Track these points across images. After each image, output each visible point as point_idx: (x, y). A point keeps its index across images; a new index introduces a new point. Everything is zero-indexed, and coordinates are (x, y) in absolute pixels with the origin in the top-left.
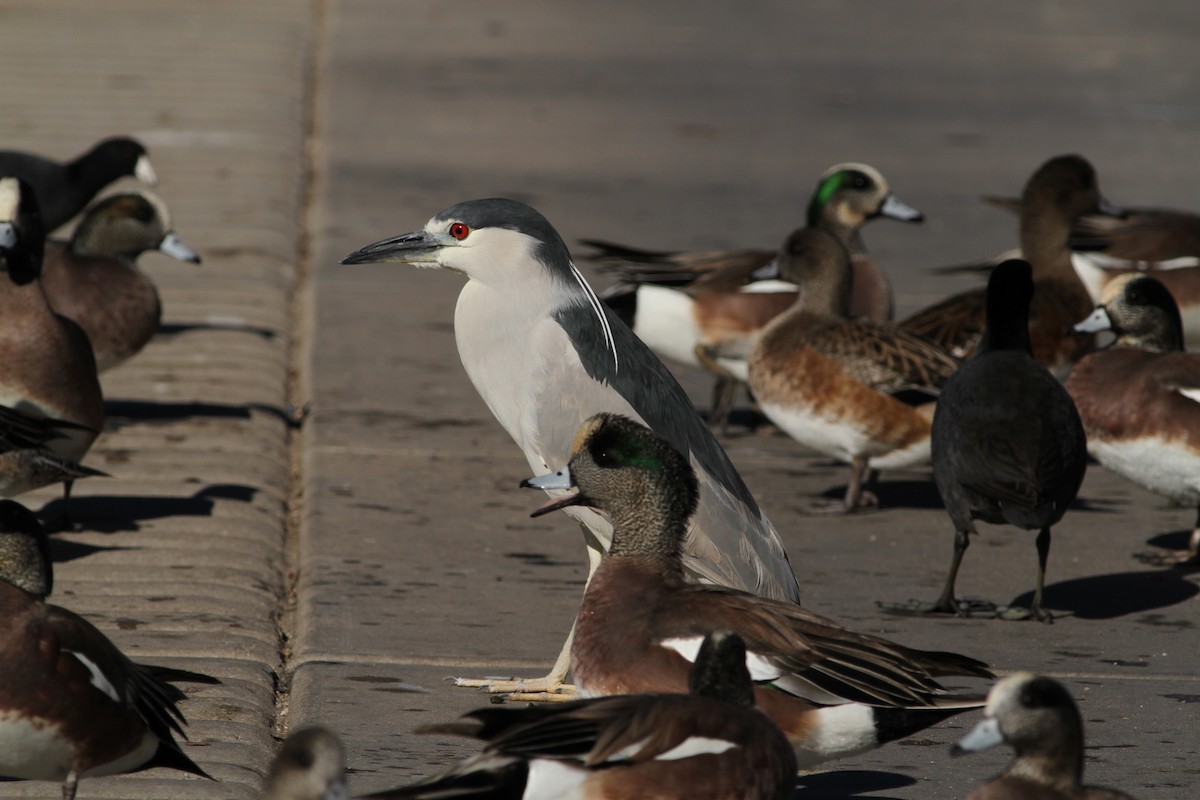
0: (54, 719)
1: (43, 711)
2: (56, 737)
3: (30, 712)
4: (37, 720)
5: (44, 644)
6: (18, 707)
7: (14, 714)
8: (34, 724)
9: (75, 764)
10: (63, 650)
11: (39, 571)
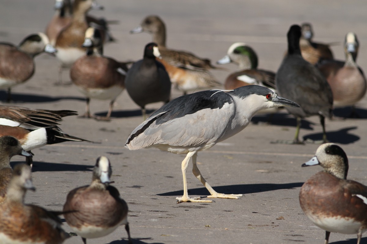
0: (352, 217)
1: (348, 215)
2: (354, 222)
3: (344, 215)
4: (346, 218)
5: (345, 194)
6: (340, 215)
7: (339, 217)
8: (346, 219)
9: (361, 228)
10: (353, 195)
11: (343, 169)
